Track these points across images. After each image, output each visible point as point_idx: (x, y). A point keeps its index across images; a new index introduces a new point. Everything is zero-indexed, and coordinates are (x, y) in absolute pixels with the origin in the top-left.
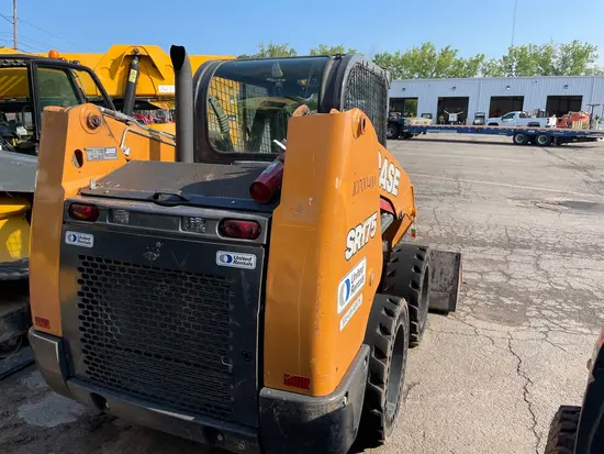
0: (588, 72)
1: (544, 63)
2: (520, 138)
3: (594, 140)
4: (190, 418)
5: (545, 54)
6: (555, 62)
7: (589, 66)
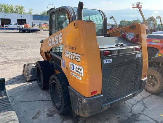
0: (24, 13)
1: (12, 10)
2: (21, 31)
3: (40, 31)
4: (131, 94)
5: (11, 7)
6: (14, 10)
7: (24, 12)
